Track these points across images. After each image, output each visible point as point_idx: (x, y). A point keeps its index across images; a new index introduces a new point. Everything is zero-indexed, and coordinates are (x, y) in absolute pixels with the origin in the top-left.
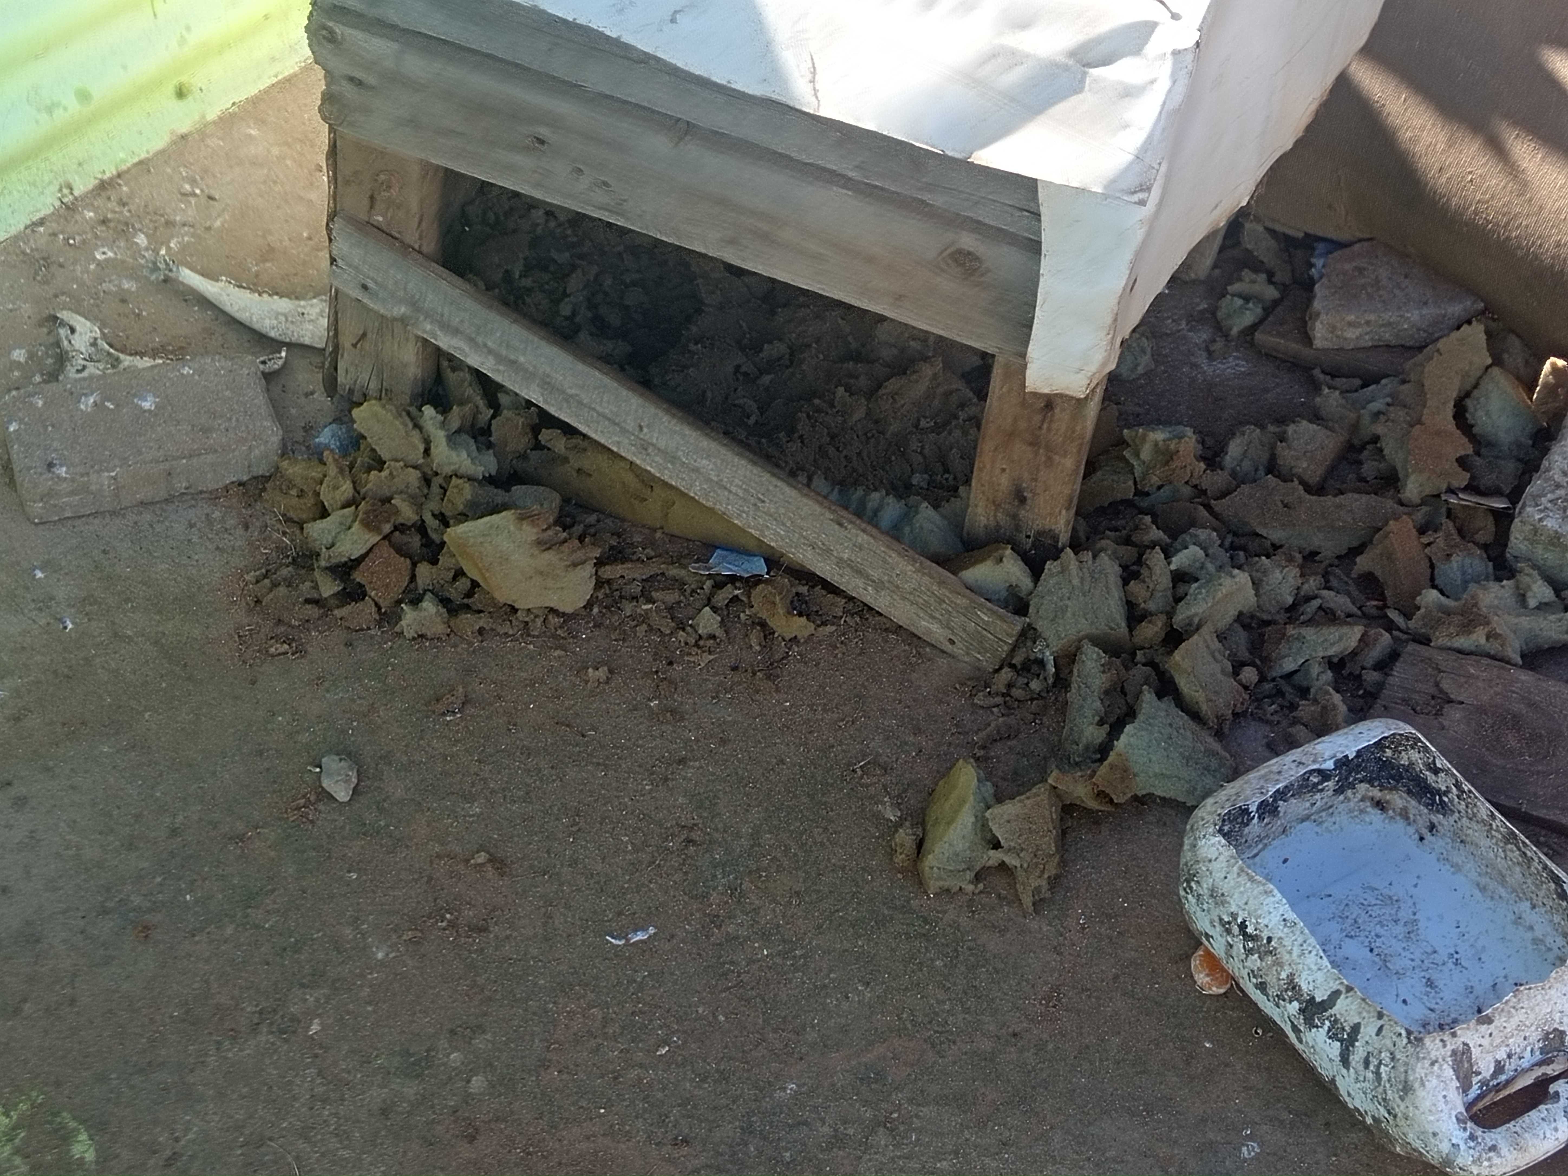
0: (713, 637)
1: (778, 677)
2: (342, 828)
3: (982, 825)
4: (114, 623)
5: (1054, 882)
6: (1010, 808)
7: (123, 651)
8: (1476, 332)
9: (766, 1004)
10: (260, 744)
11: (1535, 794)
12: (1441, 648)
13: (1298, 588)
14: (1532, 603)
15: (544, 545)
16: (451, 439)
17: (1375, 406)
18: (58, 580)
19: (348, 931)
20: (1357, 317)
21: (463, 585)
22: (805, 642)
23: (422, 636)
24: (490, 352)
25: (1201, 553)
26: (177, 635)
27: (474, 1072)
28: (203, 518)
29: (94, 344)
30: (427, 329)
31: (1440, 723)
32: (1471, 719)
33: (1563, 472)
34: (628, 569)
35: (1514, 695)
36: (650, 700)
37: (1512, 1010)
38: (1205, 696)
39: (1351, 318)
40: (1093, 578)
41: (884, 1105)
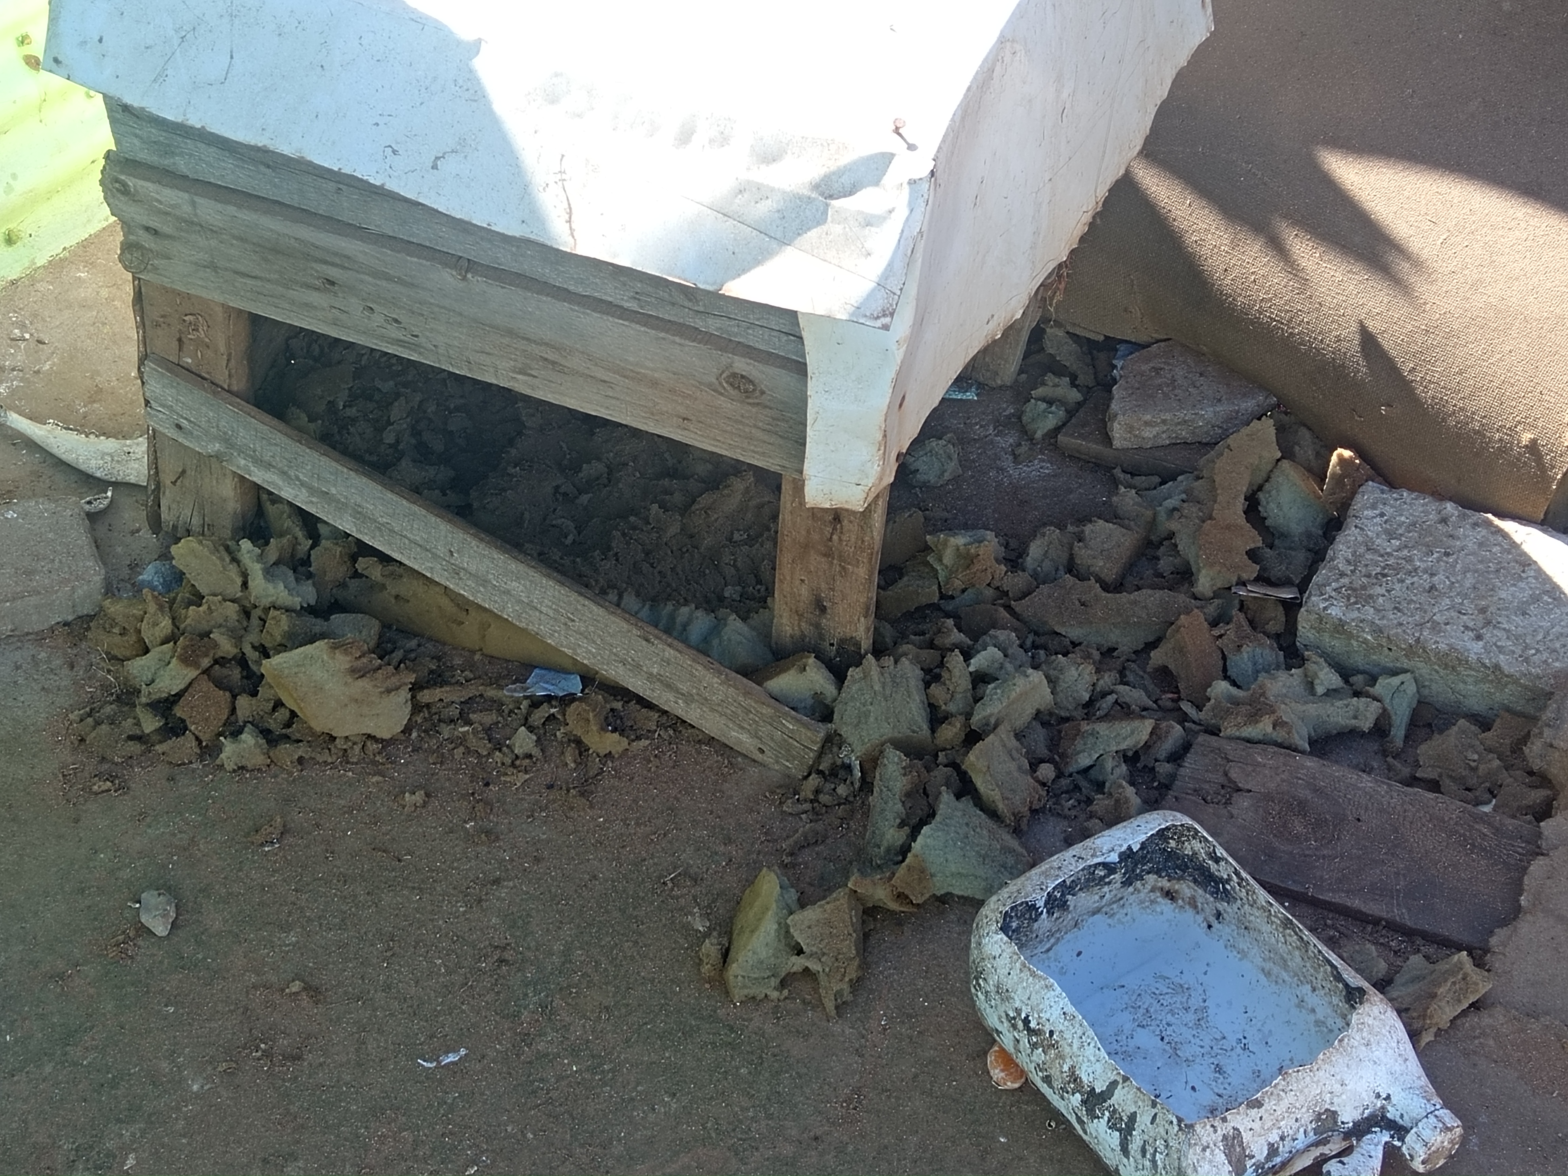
0: (529, 756)
1: (592, 793)
2: (161, 962)
3: (785, 932)
5: (856, 985)
6: (811, 914)
8: (1267, 428)
9: (573, 1119)
10: (81, 882)
11: (1321, 877)
12: (1230, 738)
13: (1094, 685)
14: (1320, 690)
15: (359, 673)
16: (269, 573)
17: (1170, 503)
19: (165, 1065)
20: (1153, 417)
21: (282, 715)
22: (620, 757)
23: (242, 768)
24: (303, 484)
25: (1000, 654)
28: (29, 660)
30: (241, 464)
31: (1228, 811)
32: (1259, 807)
33: (1347, 561)
34: (447, 692)
35: (1300, 781)
36: (466, 822)
37: (1281, 1093)
38: (1001, 794)
39: (1147, 418)
40: (894, 682)
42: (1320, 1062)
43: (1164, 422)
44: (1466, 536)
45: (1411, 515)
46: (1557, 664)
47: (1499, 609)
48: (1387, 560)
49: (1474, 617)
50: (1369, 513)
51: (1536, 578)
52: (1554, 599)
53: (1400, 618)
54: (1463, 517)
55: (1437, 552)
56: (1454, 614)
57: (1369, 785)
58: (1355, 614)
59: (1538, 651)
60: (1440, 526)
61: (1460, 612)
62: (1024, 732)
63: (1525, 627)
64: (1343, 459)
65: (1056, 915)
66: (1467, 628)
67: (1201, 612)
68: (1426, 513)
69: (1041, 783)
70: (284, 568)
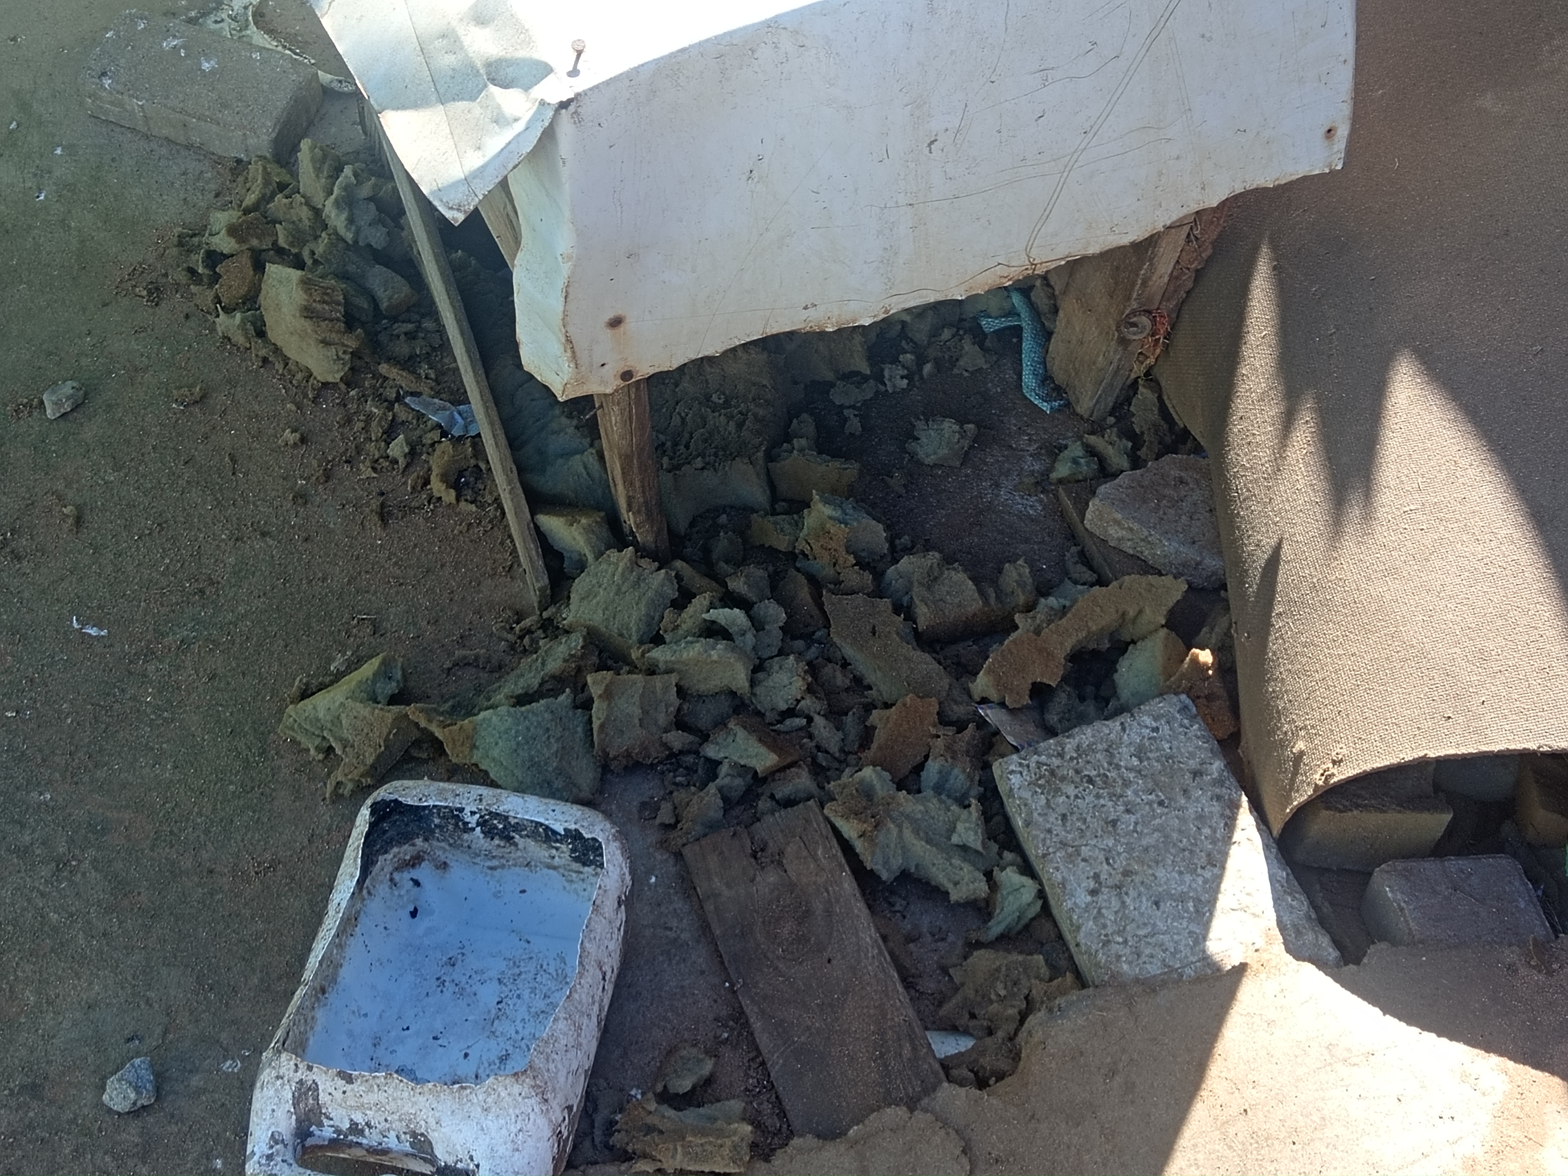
0: (395, 461)
4: (69, 212)
7: (56, 235)
8: (1177, 588)
9: (104, 732)
10: (57, 348)
11: (757, 983)
13: (798, 701)
14: (955, 839)
16: (354, 201)
17: (1053, 602)
18: (66, 162)
20: (1123, 519)
22: (444, 506)
23: (229, 339)
26: (101, 245)
28: (196, 174)
31: (755, 875)
32: (778, 889)
33: (1078, 746)
34: (402, 376)
35: (825, 894)
36: (301, 477)
37: (375, 1086)
38: (602, 726)
39: (1119, 516)
40: (636, 584)
41: (77, 852)
42: (426, 1089)
43: (1131, 529)
44: (1197, 800)
45: (1178, 748)
46: (1125, 967)
47: (1142, 883)
48: (1109, 771)
49: (1113, 872)
50: (1148, 720)
51: (1206, 881)
52: (1197, 911)
53: (1057, 825)
54: (1220, 782)
55: (1157, 796)
56: (1101, 857)
57: (868, 939)
58: (1027, 795)
59: (1126, 942)
60: (1188, 776)
61: (1107, 859)
62: (701, 697)
63: (1142, 914)
64: (1195, 660)
65: (496, 841)
66: (1096, 877)
67: (940, 703)
68: (1192, 756)
69: (665, 745)
70: (372, 206)
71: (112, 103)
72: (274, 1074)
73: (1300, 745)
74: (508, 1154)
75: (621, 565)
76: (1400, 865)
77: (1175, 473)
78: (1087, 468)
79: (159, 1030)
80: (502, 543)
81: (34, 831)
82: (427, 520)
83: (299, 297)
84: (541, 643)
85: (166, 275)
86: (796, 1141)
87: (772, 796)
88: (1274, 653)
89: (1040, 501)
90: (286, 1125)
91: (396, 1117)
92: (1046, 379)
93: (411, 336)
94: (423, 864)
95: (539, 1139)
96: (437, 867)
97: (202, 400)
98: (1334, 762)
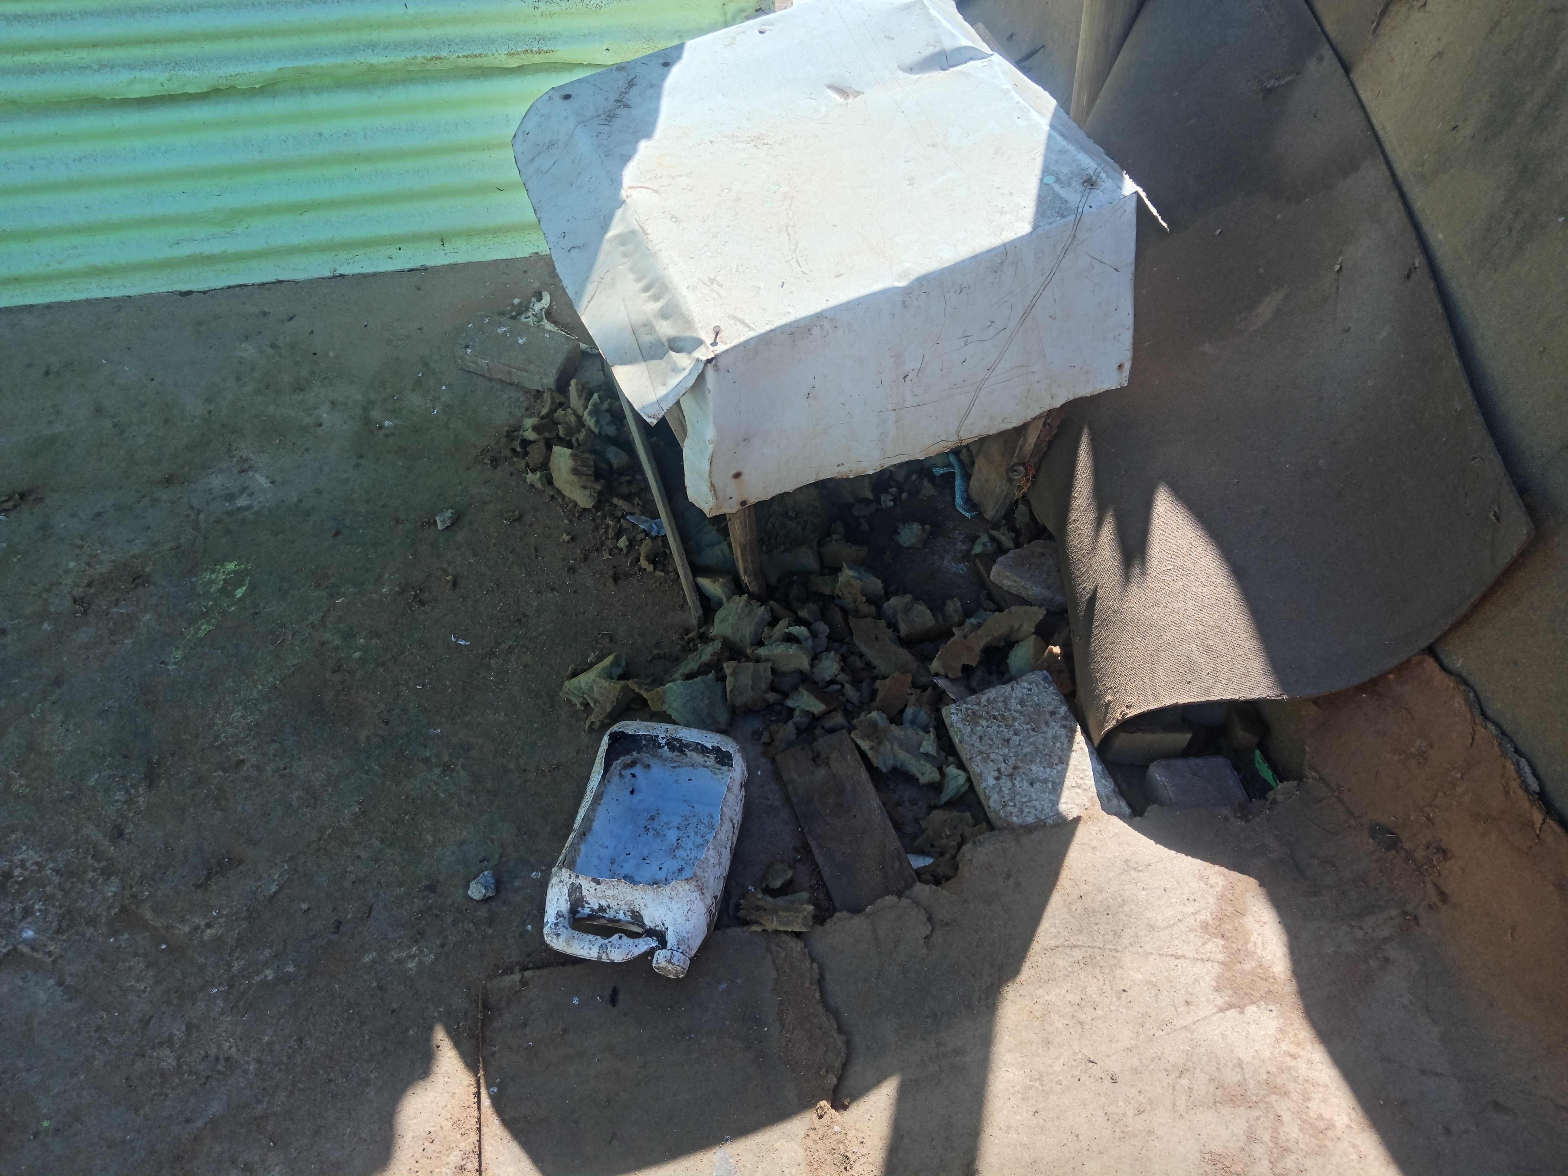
0: (621, 550)
1: (622, 580)
2: (429, 539)
4: (449, 420)
6: (607, 683)
7: (443, 432)
8: (1040, 614)
9: (468, 696)
10: (443, 492)
11: (816, 828)
12: (853, 740)
13: (836, 676)
14: (922, 750)
15: (575, 472)
17: (973, 621)
18: (448, 393)
19: (386, 575)
20: (1011, 576)
22: (648, 573)
23: (534, 486)
25: (807, 633)
26: (466, 437)
27: (360, 650)
28: (516, 398)
29: (541, 310)
31: (814, 770)
32: (827, 778)
33: (988, 699)
34: (625, 504)
35: (852, 780)
36: (572, 559)
37: (612, 886)
38: (731, 691)
39: (1008, 574)
40: (749, 614)
41: (454, 760)
43: (1015, 581)
44: (1053, 728)
45: (1042, 700)
46: (1015, 819)
47: (1024, 773)
48: (1005, 712)
49: (1008, 768)
50: (1025, 685)
51: (1058, 772)
53: (977, 742)
54: (1065, 718)
55: (1031, 726)
56: (1001, 759)
57: (875, 805)
58: (960, 726)
59: (1015, 805)
60: (1048, 715)
61: (1004, 761)
62: (784, 674)
63: (1024, 790)
64: (1051, 652)
65: (676, 753)
66: (999, 770)
67: (913, 677)
68: (1049, 704)
69: (765, 700)
70: (608, 415)
71: (472, 362)
72: (558, 880)
73: (1109, 698)
74: (683, 922)
75: (741, 604)
76: (1164, 762)
77: (1039, 550)
78: (990, 548)
79: (497, 856)
80: (678, 593)
81: (431, 749)
82: (638, 581)
83: (570, 463)
84: (699, 645)
85: (500, 452)
86: (838, 915)
87: (823, 728)
88: (1094, 648)
89: (966, 566)
90: (564, 907)
91: (623, 902)
92: (969, 501)
93: (629, 483)
94: (638, 766)
95: (700, 914)
96: (645, 767)
97: (520, 518)
98: (1127, 707)
